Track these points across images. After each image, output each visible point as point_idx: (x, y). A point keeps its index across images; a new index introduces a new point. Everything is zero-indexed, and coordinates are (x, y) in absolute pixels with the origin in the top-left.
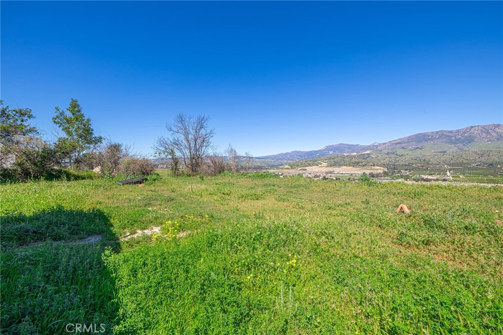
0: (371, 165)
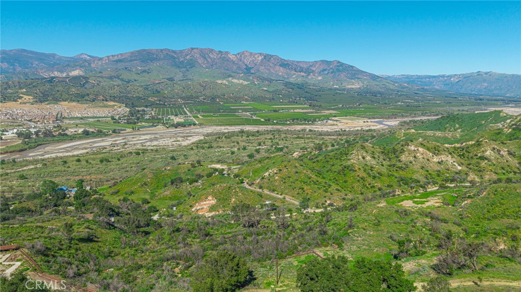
0: (103, 100)
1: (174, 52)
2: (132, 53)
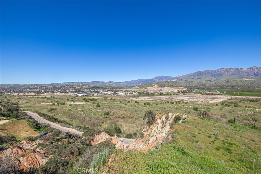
0: (179, 87)
1: (212, 71)
2: (194, 73)
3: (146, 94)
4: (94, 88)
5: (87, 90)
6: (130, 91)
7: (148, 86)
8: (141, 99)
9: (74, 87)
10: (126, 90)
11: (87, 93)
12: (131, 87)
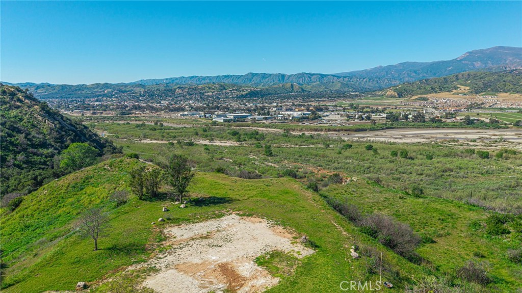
3: (415, 118)
4: (253, 95)
5: (235, 105)
6: (363, 108)
7: (433, 90)
8: (391, 137)
9: (200, 93)
10: (351, 105)
11: (239, 114)
12: (371, 92)
